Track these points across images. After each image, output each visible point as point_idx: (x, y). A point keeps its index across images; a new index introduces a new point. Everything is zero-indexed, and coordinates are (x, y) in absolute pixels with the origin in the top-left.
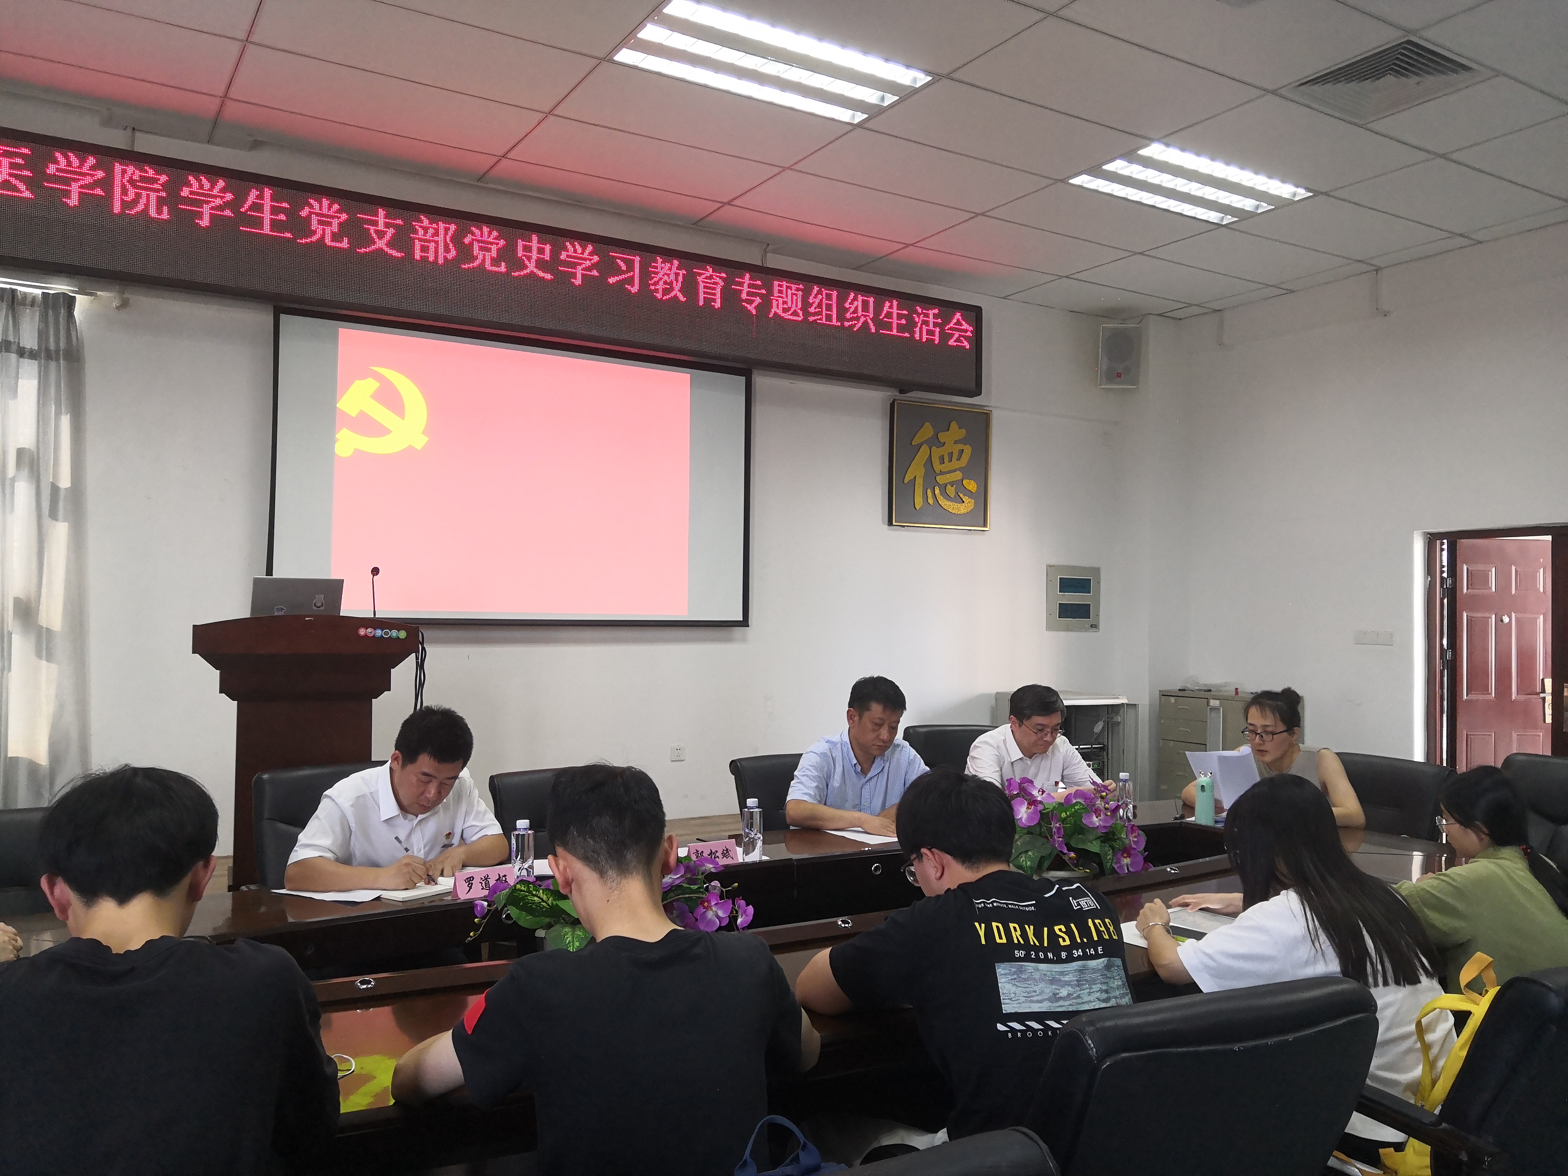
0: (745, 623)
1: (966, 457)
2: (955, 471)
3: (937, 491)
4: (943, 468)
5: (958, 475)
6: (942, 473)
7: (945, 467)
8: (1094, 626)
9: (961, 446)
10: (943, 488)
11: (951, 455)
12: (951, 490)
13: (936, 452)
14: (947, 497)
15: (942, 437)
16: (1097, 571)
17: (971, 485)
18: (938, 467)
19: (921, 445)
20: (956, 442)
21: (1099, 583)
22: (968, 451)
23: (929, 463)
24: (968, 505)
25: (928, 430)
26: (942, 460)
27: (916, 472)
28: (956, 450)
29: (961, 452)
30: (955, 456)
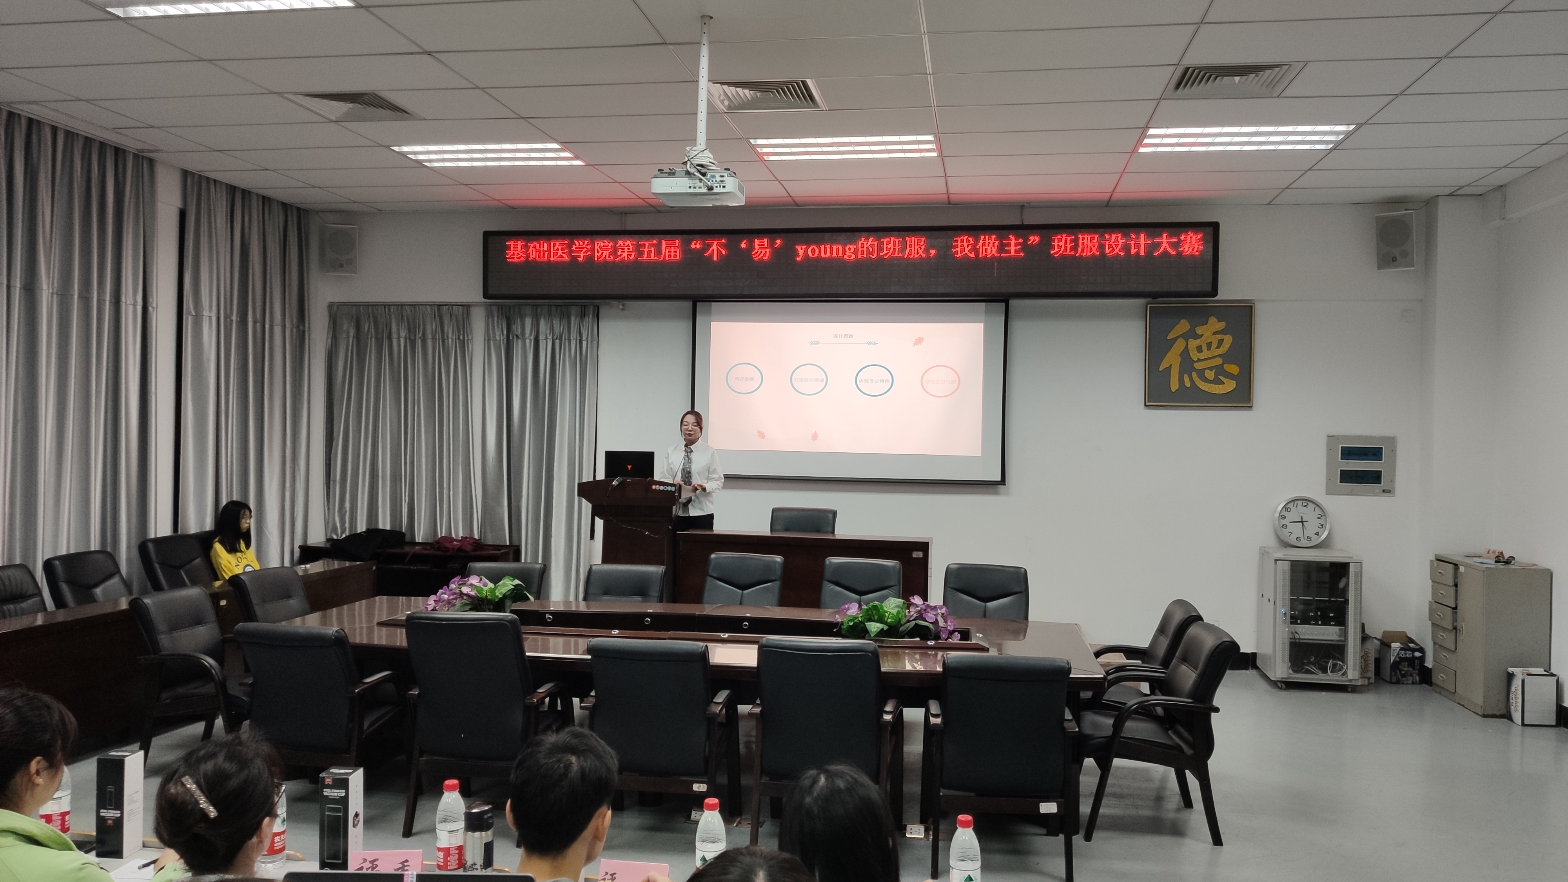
0: (1003, 481)
1: (1226, 346)
2: (1215, 357)
3: (1194, 375)
4: (1202, 356)
5: (1219, 361)
6: (1199, 360)
7: (1205, 354)
8: (1388, 490)
9: (1220, 336)
10: (1201, 374)
11: (1209, 346)
12: (1210, 375)
13: (1193, 344)
14: (1206, 380)
15: (1199, 330)
16: (1392, 441)
17: (1234, 369)
18: (1195, 355)
19: (1175, 339)
20: (1215, 333)
21: (1394, 451)
22: (1228, 340)
23: (1185, 353)
24: (1229, 386)
25: (1183, 326)
26: (1199, 349)
27: (1172, 360)
28: (1215, 340)
29: (1221, 342)
30: (1214, 346)
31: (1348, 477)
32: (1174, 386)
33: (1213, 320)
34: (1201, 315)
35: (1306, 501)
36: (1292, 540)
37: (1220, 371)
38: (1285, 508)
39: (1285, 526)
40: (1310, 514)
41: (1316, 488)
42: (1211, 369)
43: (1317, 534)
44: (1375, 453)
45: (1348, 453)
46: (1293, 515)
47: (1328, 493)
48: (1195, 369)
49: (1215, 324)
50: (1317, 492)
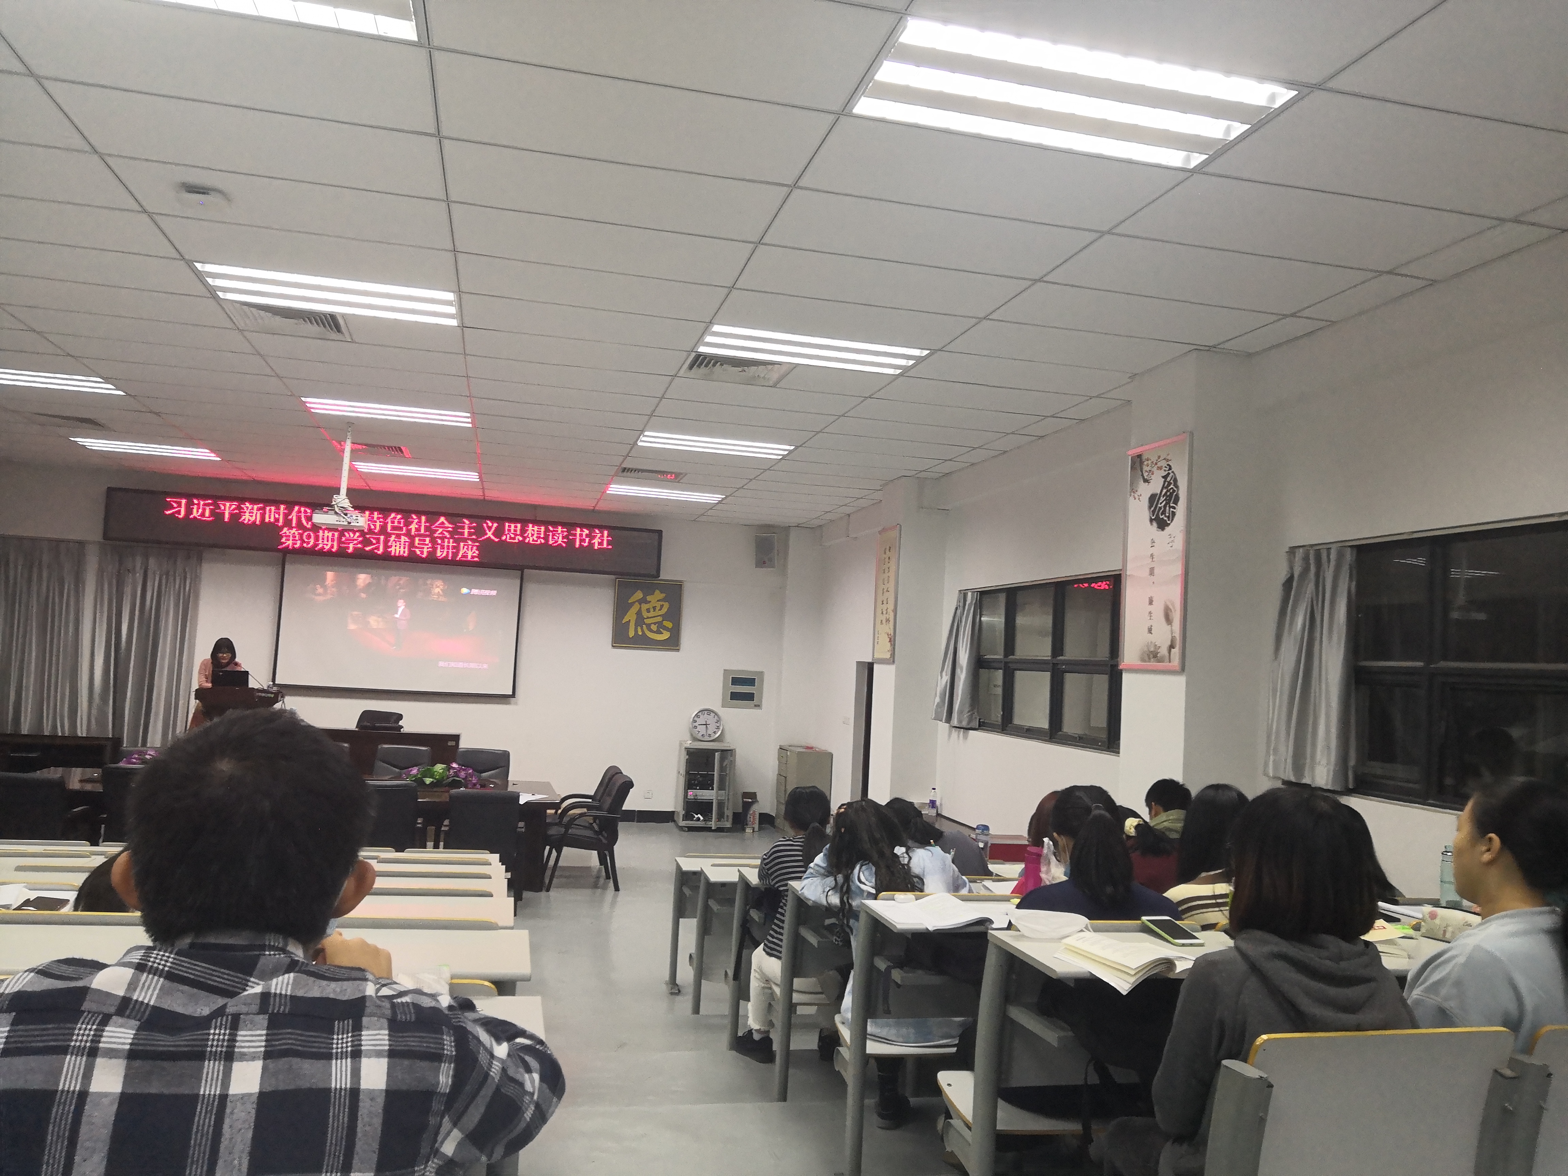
0: (513, 695)
1: (665, 610)
2: (658, 616)
3: (644, 627)
4: (650, 615)
5: (660, 619)
6: (648, 618)
7: (652, 614)
8: (758, 706)
9: (661, 603)
10: (648, 626)
11: (654, 608)
12: (654, 627)
13: (645, 607)
14: (651, 631)
15: (649, 598)
16: (761, 674)
17: (669, 625)
18: (645, 614)
20: (658, 601)
21: (762, 681)
22: (666, 606)
23: (639, 613)
24: (666, 635)
25: (639, 595)
26: (648, 611)
27: (631, 616)
28: (658, 605)
29: (662, 606)
30: (658, 608)
31: (735, 696)
32: (631, 634)
33: (657, 592)
34: (649, 590)
35: (709, 711)
36: (699, 736)
37: (660, 625)
38: (697, 715)
39: (696, 727)
40: (711, 719)
41: (715, 703)
42: (655, 624)
43: (715, 732)
44: (751, 682)
45: (736, 681)
46: (700, 721)
47: (723, 706)
48: (645, 624)
49: (659, 594)
50: (716, 706)
